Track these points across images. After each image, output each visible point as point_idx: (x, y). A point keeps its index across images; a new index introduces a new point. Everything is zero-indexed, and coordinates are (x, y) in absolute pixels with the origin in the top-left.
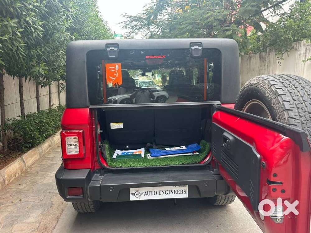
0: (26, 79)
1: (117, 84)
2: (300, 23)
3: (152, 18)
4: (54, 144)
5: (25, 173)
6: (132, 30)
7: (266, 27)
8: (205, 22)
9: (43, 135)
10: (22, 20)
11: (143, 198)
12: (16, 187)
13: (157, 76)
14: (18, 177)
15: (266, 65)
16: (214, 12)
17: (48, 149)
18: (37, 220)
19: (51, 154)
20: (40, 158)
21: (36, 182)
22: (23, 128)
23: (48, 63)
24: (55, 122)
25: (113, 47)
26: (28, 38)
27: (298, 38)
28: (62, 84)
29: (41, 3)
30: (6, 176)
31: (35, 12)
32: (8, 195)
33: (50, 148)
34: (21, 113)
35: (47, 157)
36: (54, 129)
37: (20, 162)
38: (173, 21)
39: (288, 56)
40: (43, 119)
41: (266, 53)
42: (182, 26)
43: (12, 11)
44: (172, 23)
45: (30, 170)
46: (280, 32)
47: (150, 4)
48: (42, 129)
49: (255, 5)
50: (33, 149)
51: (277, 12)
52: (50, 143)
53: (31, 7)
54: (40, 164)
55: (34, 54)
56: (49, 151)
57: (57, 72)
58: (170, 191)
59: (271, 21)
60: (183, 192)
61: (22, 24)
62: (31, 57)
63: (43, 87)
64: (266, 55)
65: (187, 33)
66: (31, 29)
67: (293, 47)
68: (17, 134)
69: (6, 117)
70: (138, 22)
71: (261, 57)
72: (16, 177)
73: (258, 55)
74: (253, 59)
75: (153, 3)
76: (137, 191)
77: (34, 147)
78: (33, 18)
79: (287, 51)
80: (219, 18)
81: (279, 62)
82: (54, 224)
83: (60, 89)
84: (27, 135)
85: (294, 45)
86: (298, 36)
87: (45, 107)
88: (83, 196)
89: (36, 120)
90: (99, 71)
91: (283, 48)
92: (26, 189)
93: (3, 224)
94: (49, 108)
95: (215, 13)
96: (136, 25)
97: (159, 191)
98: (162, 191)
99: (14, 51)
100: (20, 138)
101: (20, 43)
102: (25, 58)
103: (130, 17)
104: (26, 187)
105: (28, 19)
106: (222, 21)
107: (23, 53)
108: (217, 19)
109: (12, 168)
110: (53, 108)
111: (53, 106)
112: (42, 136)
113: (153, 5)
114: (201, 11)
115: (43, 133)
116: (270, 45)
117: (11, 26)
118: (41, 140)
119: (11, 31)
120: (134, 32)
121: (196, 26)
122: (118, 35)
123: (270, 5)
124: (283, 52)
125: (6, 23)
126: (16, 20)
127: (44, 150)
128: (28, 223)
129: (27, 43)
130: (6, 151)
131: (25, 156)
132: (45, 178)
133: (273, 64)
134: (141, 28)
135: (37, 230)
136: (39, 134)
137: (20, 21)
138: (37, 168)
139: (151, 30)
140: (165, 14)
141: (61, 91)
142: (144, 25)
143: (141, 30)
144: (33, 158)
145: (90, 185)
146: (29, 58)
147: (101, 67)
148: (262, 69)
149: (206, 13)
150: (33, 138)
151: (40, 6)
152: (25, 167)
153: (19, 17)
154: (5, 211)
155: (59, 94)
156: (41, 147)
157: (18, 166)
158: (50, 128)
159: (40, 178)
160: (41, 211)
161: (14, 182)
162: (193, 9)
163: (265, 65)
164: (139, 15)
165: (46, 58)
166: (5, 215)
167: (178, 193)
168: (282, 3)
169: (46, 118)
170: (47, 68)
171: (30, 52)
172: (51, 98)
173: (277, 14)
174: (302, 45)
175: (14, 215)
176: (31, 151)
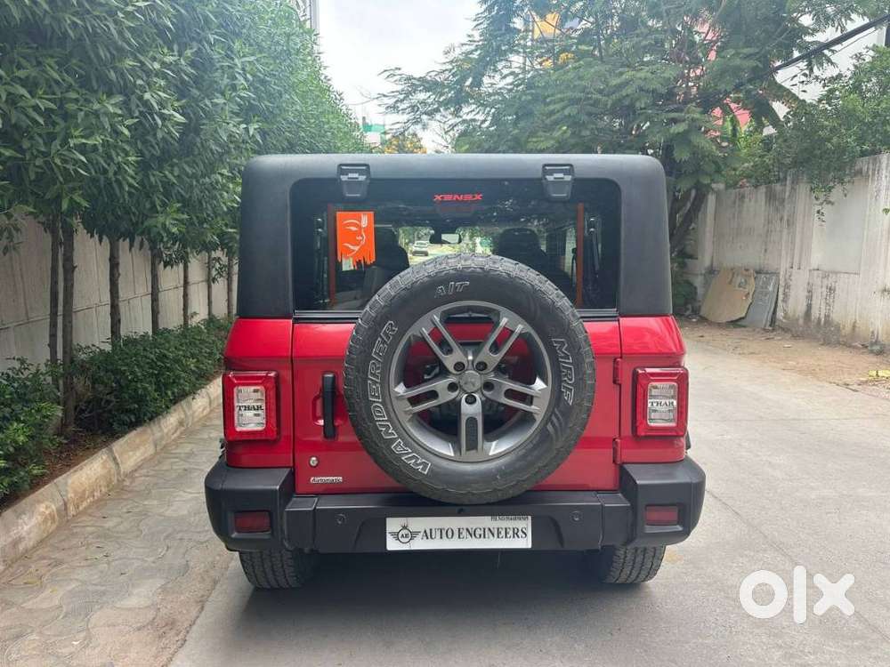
0: (131, 246)
1: (362, 262)
2: (879, 105)
3: (468, 83)
4: (193, 418)
5: (117, 489)
6: (411, 116)
7: (788, 113)
8: (614, 97)
9: (166, 394)
10: (134, 98)
11: (419, 544)
12: (97, 524)
13: (481, 243)
14: (100, 500)
15: (785, 218)
16: (638, 71)
17: (176, 431)
18: (149, 603)
19: (186, 445)
20: (156, 453)
21: (145, 514)
22: (115, 372)
23: (186, 204)
24: (198, 361)
25: (355, 171)
26: (145, 142)
27: (874, 145)
28: (218, 259)
29: (180, 56)
30: (71, 495)
31: (165, 76)
32: (74, 541)
33: (183, 428)
34: (112, 332)
35: (174, 451)
36: (193, 379)
37: (106, 461)
38: (526, 95)
39: (846, 196)
40: (168, 350)
41: (785, 185)
42: (552, 107)
43: (115, 79)
44: (523, 98)
45: (131, 483)
46: (823, 127)
47: (466, 44)
48: (165, 376)
49: (751, 55)
50: (139, 429)
51: (816, 71)
52: (183, 416)
53: (157, 66)
54: (156, 468)
55: (156, 182)
56: (179, 437)
57: (208, 227)
58: (487, 530)
59: (802, 96)
60: (520, 534)
61: (133, 107)
62: (148, 188)
63: (169, 268)
64: (784, 191)
65: (565, 128)
66: (154, 119)
67: (860, 172)
68: (101, 388)
69: (75, 343)
70: (428, 94)
71: (771, 197)
72: (96, 498)
73: (763, 189)
74: (750, 200)
75: (475, 41)
76: (405, 527)
77: (141, 425)
78: (160, 93)
79: (842, 182)
80: (652, 87)
81: (818, 212)
82: (194, 613)
83: (214, 273)
84: (125, 390)
85: (863, 163)
86: (873, 140)
87: (172, 319)
88: (272, 534)
89: (151, 353)
90: (320, 230)
91: (832, 173)
92: (121, 528)
93: (65, 610)
94: (182, 323)
95: (642, 75)
96: (424, 103)
97: (459, 529)
98: (467, 530)
99: (111, 174)
100: (108, 397)
101: (127, 154)
102: (133, 191)
103: (409, 78)
104: (119, 524)
105: (147, 96)
106: (661, 96)
107: (131, 180)
108: (648, 91)
109: (87, 474)
110: (194, 322)
111: (192, 317)
112: (164, 394)
113: (473, 47)
114: (603, 68)
115: (167, 389)
116: (795, 163)
117: (107, 114)
118: (161, 407)
119: (107, 126)
120: (417, 122)
121: (588, 107)
122: (373, 128)
123: (796, 54)
124: (831, 184)
125: (96, 106)
126: (119, 98)
127: (167, 434)
128: (130, 609)
129: (142, 155)
130: (72, 428)
131: (118, 446)
132: (170, 504)
133: (804, 217)
134: (437, 110)
135: (149, 627)
136: (156, 391)
137: (130, 100)
138: (147, 479)
139: (465, 117)
140: (505, 72)
141: (214, 280)
142: (446, 104)
143: (438, 116)
144: (138, 454)
145: (289, 505)
146: (146, 190)
147: (325, 219)
148: (773, 229)
149: (617, 72)
150: (140, 400)
151: (177, 63)
152: (119, 474)
153: (127, 90)
154: (71, 580)
155: (209, 287)
156: (160, 427)
157: (99, 470)
158: (183, 375)
159: (155, 502)
160: (159, 582)
161: (90, 511)
162: (581, 62)
163: (781, 219)
164: (433, 74)
165: (182, 192)
166: (69, 588)
167: (506, 537)
168: (833, 48)
169: (176, 348)
170: (186, 216)
171: (148, 176)
172: (189, 296)
173: (817, 78)
174: (884, 165)
175: (90, 588)
176: (133, 433)
